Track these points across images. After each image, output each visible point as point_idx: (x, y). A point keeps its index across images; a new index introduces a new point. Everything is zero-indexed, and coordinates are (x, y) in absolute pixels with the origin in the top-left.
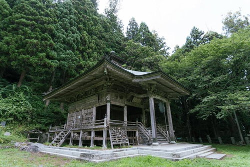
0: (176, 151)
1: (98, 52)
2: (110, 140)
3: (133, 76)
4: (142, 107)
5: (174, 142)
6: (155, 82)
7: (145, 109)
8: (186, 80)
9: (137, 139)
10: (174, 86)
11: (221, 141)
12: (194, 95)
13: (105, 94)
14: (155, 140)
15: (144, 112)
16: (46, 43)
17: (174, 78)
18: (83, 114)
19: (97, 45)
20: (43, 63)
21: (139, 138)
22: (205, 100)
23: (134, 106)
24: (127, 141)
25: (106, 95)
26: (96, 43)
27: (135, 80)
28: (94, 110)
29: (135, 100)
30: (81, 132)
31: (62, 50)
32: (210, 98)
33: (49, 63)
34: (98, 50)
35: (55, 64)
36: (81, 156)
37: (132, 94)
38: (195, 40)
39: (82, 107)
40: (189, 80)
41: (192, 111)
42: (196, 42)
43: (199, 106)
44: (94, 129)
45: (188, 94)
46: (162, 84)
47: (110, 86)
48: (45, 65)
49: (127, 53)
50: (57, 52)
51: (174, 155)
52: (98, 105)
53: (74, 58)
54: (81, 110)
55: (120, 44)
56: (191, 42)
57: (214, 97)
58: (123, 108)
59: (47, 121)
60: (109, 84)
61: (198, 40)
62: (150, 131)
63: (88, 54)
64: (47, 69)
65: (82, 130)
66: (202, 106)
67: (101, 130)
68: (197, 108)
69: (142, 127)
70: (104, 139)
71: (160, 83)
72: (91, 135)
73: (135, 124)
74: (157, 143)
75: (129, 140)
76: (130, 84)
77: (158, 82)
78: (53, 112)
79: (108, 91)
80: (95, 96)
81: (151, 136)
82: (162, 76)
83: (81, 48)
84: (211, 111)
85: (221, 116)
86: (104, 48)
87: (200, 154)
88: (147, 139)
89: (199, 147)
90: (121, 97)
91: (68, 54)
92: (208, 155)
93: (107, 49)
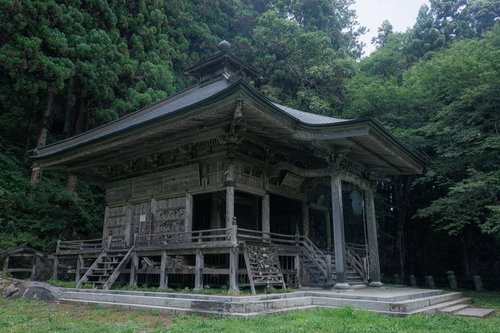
0: (395, 299)
1: (170, 35)
2: (247, 276)
3: (297, 123)
4: (302, 197)
5: (380, 283)
6: (351, 144)
7: (308, 203)
8: (417, 134)
9: (298, 275)
10: (393, 153)
11: (479, 285)
12: (431, 173)
13: (219, 164)
14: (341, 278)
15: (306, 211)
16: (36, 6)
17: (387, 127)
18: (153, 211)
19: (168, 13)
20: (34, 68)
21: (301, 271)
22: (460, 187)
23: (285, 194)
24: (279, 278)
25: (223, 168)
26: (165, 8)
27: (302, 136)
28: (188, 202)
29: (288, 180)
30: (165, 255)
31: (79, 30)
32: (471, 184)
33: (49, 68)
34: (171, 30)
35: (64, 70)
36: (192, 307)
37: (284, 166)
38: (439, 17)
39: (149, 193)
40: (424, 134)
41: (423, 213)
42: (444, 24)
43: (442, 200)
44: (202, 249)
45: (420, 172)
46: (365, 148)
47: (234, 144)
48: (39, 74)
49: (253, 43)
50: (67, 35)
51: (394, 307)
52: (199, 191)
53: (111, 53)
54: (149, 202)
55: (231, 13)
56: (429, 25)
57: (480, 183)
58: (260, 199)
59: (43, 225)
60: (233, 140)
61: (449, 19)
62: (329, 257)
63: (144, 39)
64: (44, 85)
65: (167, 251)
66: (450, 201)
67: (222, 252)
68: (435, 207)
69: (310, 248)
70: (233, 271)
71: (361, 145)
72: (194, 264)
73: (294, 239)
74: (346, 285)
75: (284, 275)
76: (285, 141)
77: (357, 143)
78: (52, 201)
79: (231, 159)
80: (190, 167)
81: (333, 269)
82: (371, 132)
83: (126, 20)
84: (469, 215)
85: (491, 227)
86: (186, 23)
87: (442, 308)
88: (322, 274)
89: (436, 294)
90: (258, 174)
91: (97, 41)
92: (458, 310)
93: (196, 25)
